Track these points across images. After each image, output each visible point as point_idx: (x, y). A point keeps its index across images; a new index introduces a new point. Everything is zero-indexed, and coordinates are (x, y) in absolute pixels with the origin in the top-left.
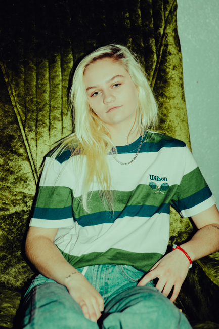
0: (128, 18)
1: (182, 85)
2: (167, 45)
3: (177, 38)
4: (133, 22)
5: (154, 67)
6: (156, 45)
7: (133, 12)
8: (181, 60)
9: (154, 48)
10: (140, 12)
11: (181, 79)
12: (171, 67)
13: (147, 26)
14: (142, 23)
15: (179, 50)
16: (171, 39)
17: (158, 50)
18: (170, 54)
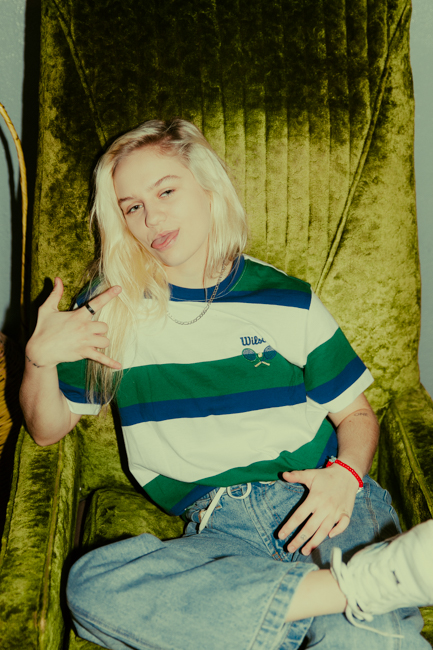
0: (322, 40)
1: (411, 159)
2: (389, 90)
3: (408, 74)
4: (331, 49)
5: (365, 132)
6: (371, 90)
7: (331, 26)
8: (412, 112)
9: (367, 99)
10: (344, 29)
11: (410, 147)
12: (395, 130)
13: (355, 55)
14: (348, 51)
15: (411, 96)
16: (396, 79)
17: (374, 101)
18: (394, 105)
